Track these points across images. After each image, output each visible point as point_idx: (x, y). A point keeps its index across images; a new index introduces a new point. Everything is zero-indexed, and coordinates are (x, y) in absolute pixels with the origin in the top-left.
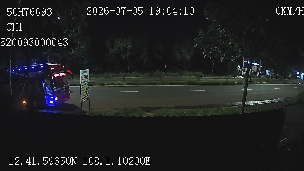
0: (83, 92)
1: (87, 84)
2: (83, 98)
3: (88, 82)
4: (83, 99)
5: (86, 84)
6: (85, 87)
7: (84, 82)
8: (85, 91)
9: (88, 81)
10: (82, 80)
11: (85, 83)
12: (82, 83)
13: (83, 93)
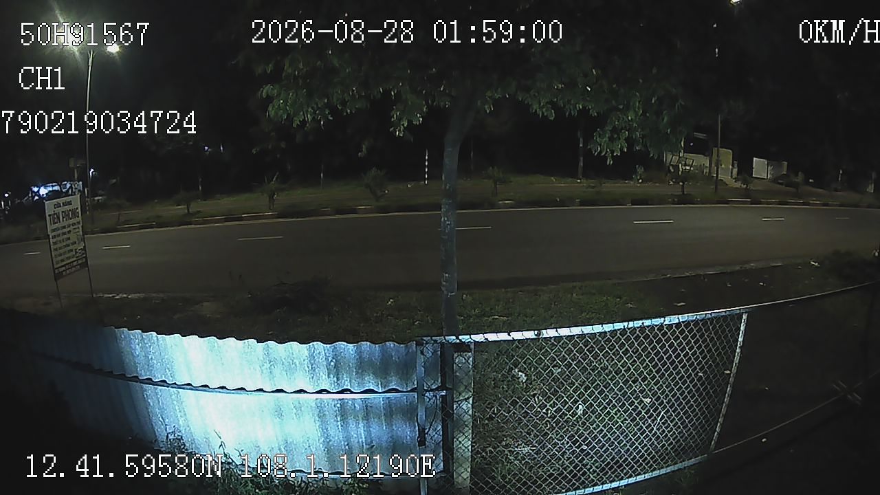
0: (61, 251)
1: (77, 230)
2: (63, 266)
3: (80, 226)
4: (64, 268)
5: (69, 232)
6: (69, 239)
7: (64, 227)
8: (69, 248)
9: (79, 223)
10: (56, 223)
11: (64, 230)
12: (53, 230)
13: (61, 255)
